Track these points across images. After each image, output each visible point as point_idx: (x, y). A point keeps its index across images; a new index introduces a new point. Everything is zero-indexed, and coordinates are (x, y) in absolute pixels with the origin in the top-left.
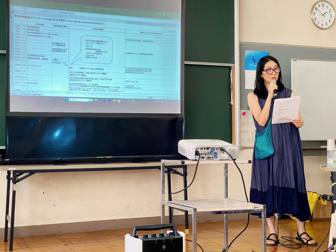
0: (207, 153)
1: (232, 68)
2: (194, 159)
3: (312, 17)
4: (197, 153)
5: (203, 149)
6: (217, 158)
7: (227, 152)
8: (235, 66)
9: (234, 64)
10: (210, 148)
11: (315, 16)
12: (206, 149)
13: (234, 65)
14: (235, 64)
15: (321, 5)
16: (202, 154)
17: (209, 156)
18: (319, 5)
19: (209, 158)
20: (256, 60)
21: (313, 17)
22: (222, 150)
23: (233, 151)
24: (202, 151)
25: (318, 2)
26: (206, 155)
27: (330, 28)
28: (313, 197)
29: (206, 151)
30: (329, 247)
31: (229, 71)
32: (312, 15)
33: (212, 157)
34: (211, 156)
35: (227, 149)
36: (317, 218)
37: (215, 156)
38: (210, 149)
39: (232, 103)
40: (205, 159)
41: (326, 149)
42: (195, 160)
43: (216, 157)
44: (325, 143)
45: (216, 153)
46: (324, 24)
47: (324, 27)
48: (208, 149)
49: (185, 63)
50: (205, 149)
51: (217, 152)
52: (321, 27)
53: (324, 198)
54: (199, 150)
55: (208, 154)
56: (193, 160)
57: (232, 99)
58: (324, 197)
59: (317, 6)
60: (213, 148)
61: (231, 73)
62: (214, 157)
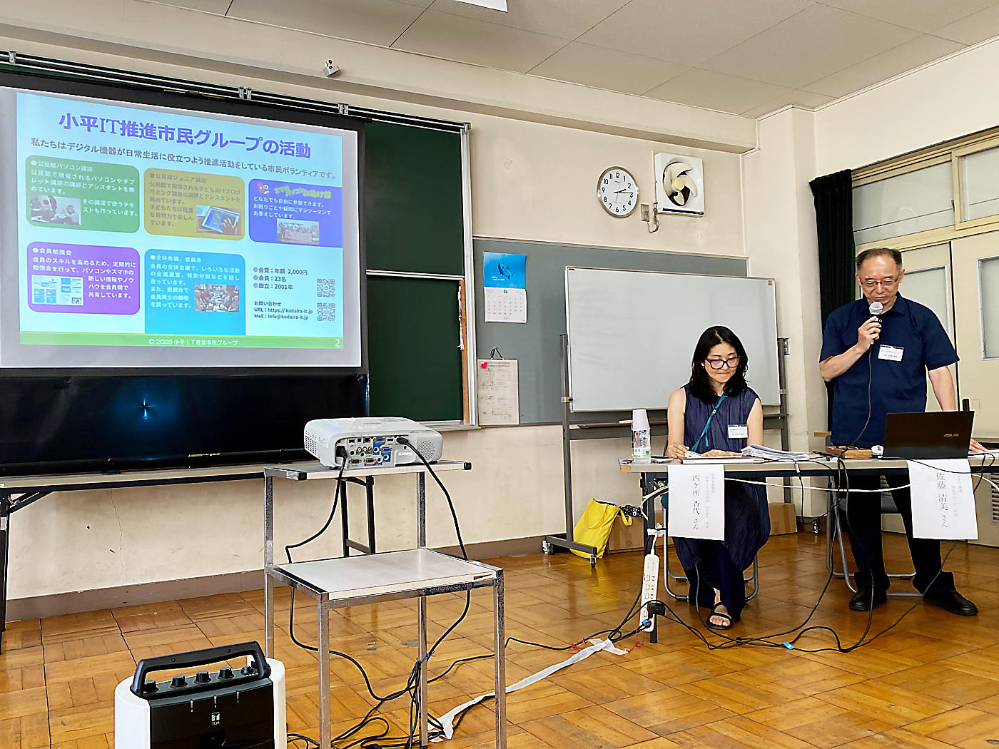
0: (365, 450)
1: (461, 283)
2: (333, 466)
3: (599, 196)
4: (340, 452)
5: (356, 440)
6: (389, 460)
7: (411, 447)
8: (466, 279)
9: (464, 275)
10: (372, 437)
11: (604, 194)
12: (362, 440)
13: (464, 278)
14: (466, 277)
15: (614, 176)
16: (352, 453)
17: (372, 456)
18: (611, 177)
19: (371, 461)
20: (503, 270)
21: (602, 195)
22: (403, 441)
23: (428, 443)
24: (352, 446)
25: (609, 169)
26: (362, 455)
27: (628, 215)
28: (609, 512)
29: (362, 444)
30: (641, 624)
31: (455, 289)
32: (600, 193)
33: (379, 460)
34: (376, 457)
35: (413, 439)
36: (617, 549)
37: (386, 457)
38: (372, 440)
39: (462, 346)
40: (361, 464)
41: (629, 426)
42: (336, 468)
43: (388, 457)
44: (628, 414)
45: (387, 449)
46: (621, 209)
47: (621, 213)
48: (367, 440)
49: (367, 273)
50: (359, 440)
51: (390, 447)
52: (616, 213)
53: (627, 512)
54: (343, 444)
55: (367, 452)
56: (331, 469)
57: (461, 340)
58: (628, 510)
59: (607, 176)
60: (380, 439)
61: (459, 293)
62: (382, 458)
